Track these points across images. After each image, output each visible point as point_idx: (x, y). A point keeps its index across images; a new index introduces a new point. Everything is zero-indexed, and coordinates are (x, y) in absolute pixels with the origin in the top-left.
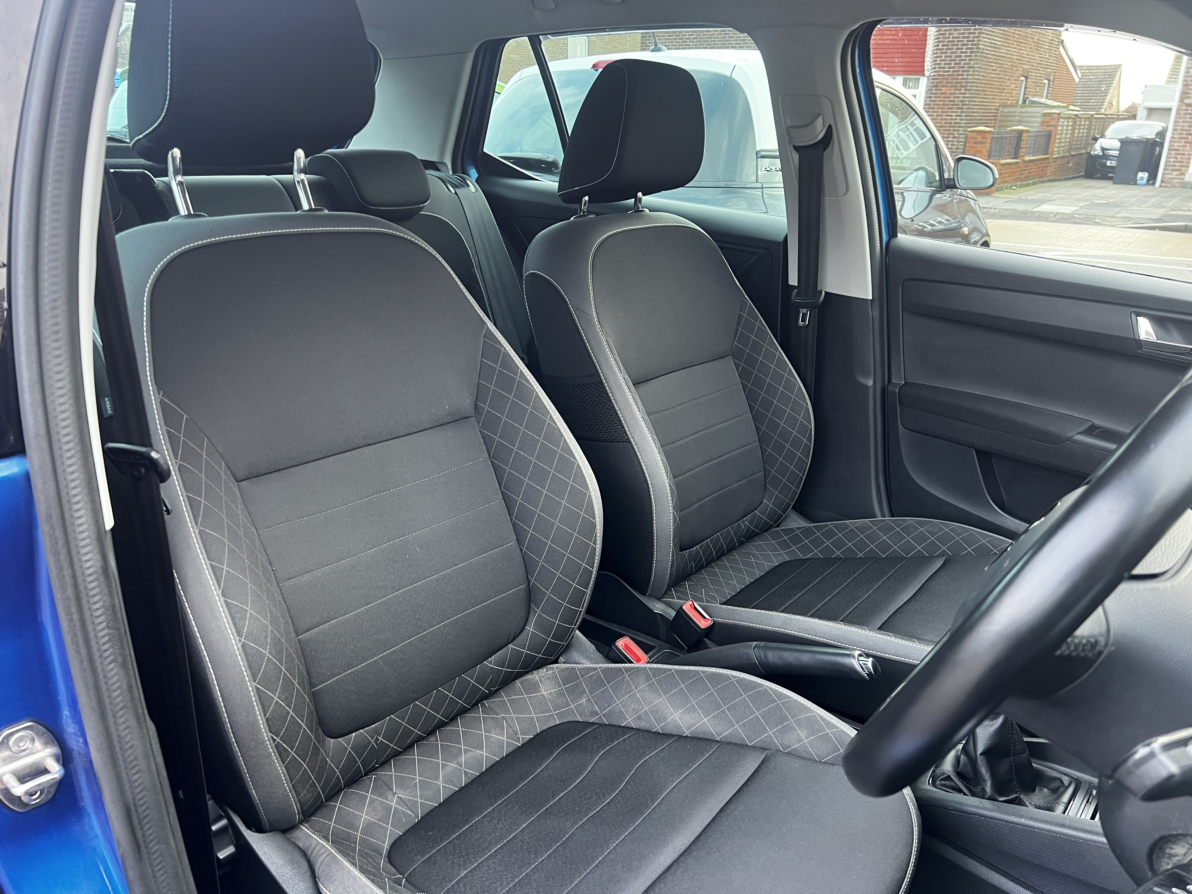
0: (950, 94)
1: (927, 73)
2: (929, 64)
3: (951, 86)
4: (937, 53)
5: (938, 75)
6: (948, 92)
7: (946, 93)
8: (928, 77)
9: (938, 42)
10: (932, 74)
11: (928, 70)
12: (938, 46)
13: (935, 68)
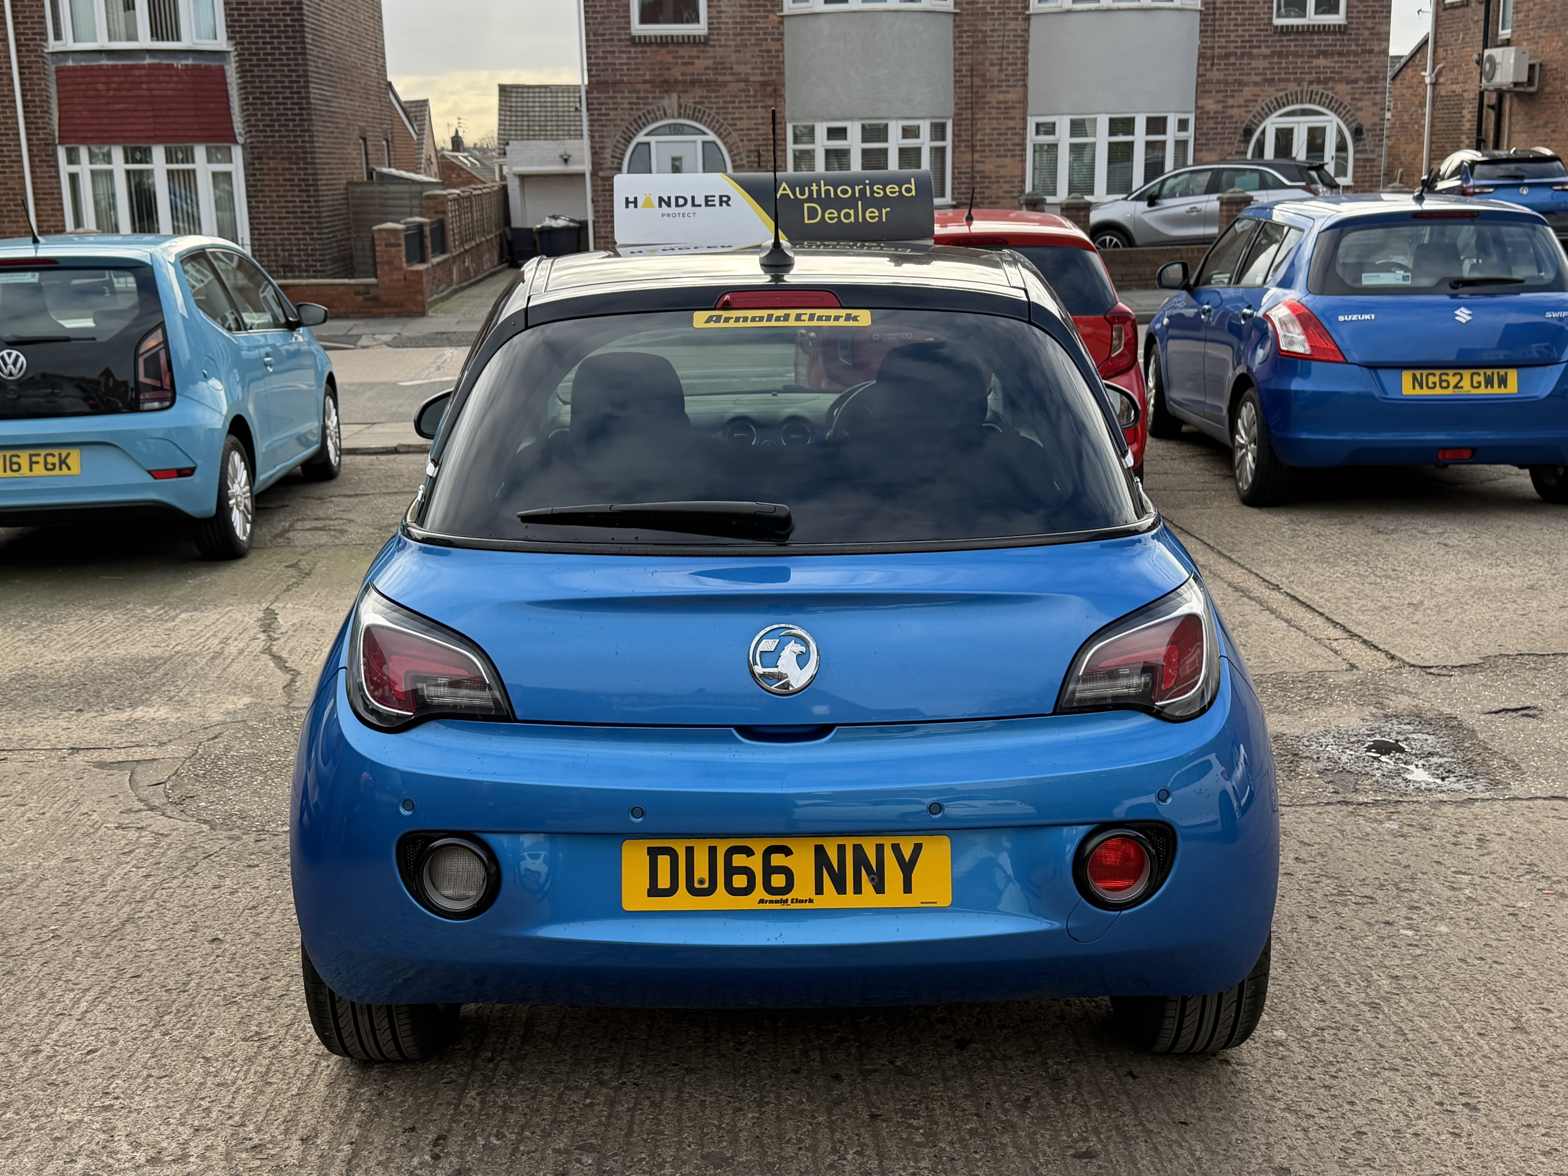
0: (283, 169)
1: (240, 140)
2: (240, 125)
3: (282, 159)
4: (248, 110)
5: (258, 142)
6: (280, 167)
7: (277, 169)
8: (244, 147)
9: (245, 93)
10: (249, 141)
11: (240, 134)
12: (247, 98)
13: (250, 131)
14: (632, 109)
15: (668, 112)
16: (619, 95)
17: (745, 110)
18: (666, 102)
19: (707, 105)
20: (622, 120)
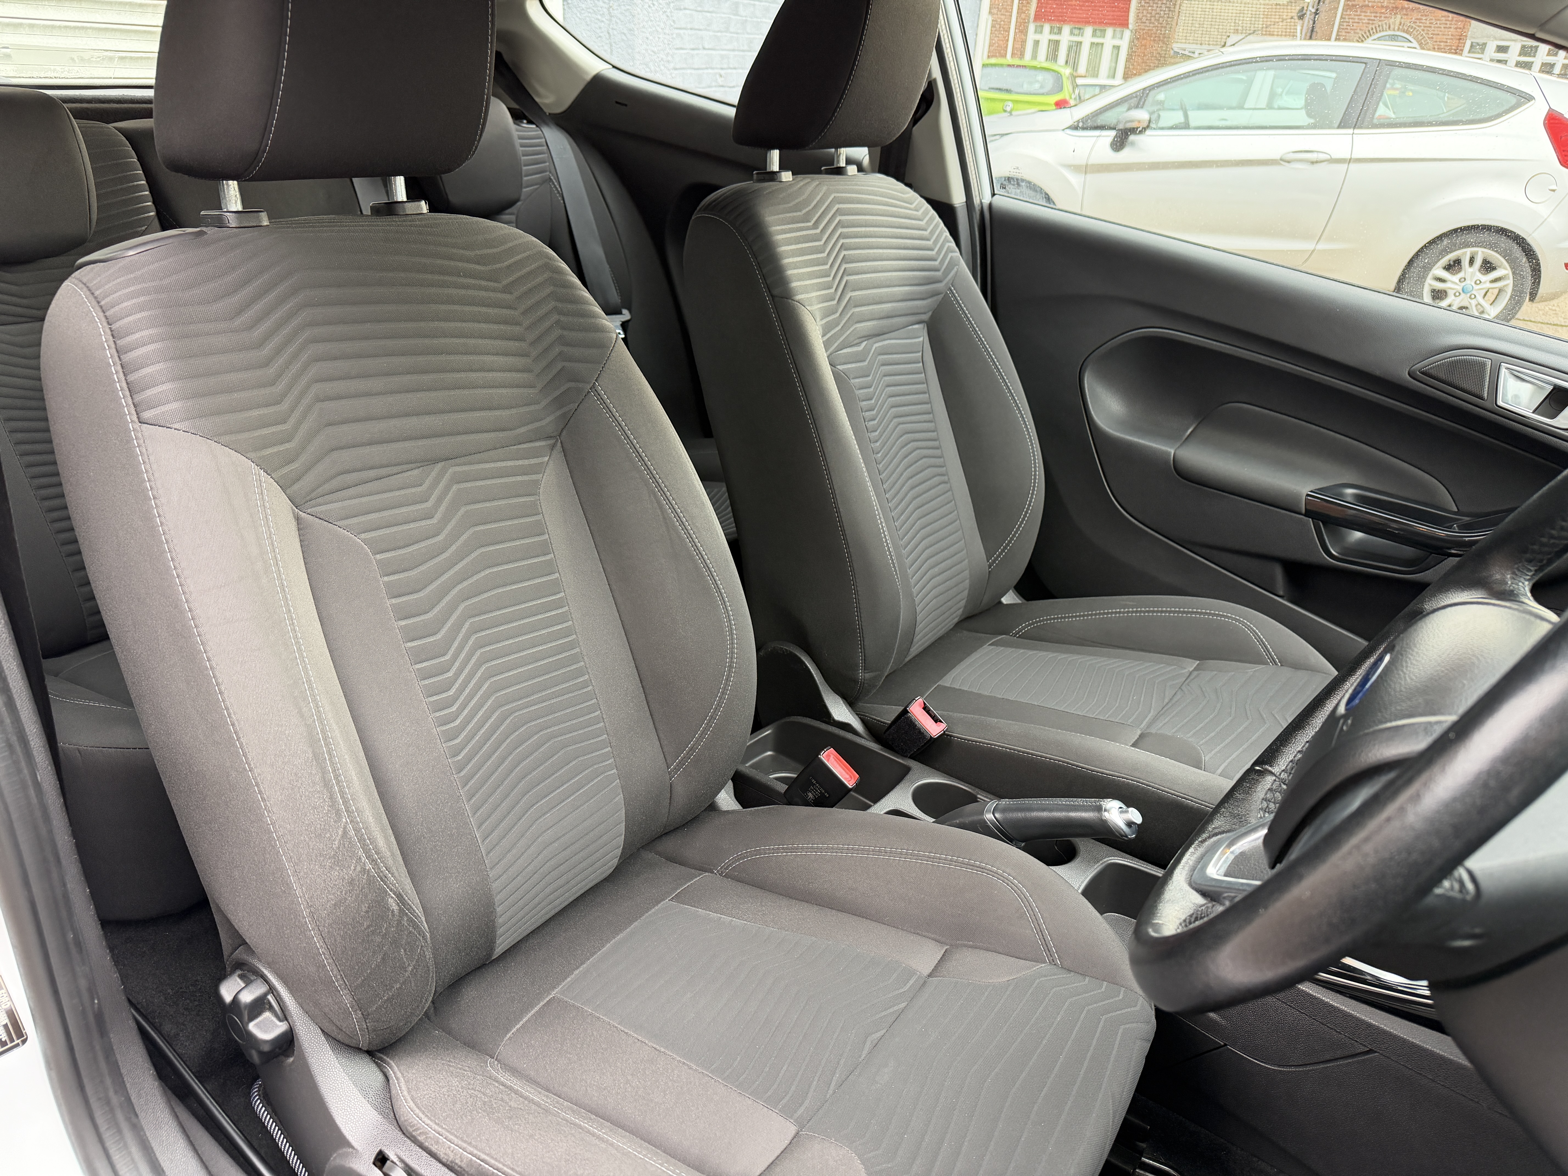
14: (1369, 23)
15: (1392, 27)
16: (1363, 14)
17: (1443, 29)
18: (1392, 21)
19: (1418, 24)
20: (1360, 30)
